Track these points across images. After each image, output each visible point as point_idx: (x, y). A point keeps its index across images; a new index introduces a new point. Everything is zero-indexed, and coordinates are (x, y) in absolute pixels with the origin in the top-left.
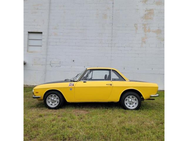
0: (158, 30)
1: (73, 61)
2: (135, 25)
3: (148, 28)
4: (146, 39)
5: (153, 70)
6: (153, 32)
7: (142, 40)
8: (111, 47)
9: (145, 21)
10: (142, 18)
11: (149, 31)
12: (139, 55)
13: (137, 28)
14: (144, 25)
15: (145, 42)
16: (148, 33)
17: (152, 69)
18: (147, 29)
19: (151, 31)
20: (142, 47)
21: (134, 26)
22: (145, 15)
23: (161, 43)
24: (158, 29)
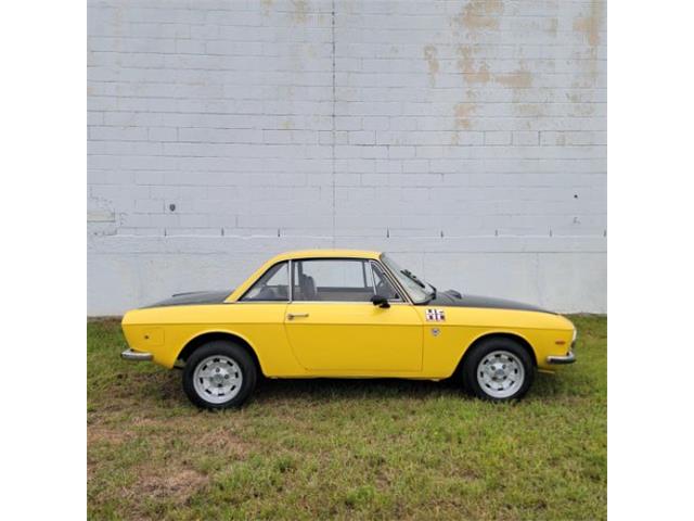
0: (519, 72)
1: (173, 208)
2: (429, 52)
3: (480, 65)
4: (472, 113)
5: (499, 236)
6: (497, 80)
7: (456, 115)
8: (333, 145)
9: (467, 37)
10: (456, 20)
11: (484, 76)
12: (445, 176)
13: (434, 66)
14: (465, 51)
15: (466, 124)
16: (480, 85)
17: (496, 234)
18: (476, 67)
19: (491, 77)
20: (457, 145)
21: (423, 56)
22: (466, 8)
23: (530, 127)
24: (518, 67)
